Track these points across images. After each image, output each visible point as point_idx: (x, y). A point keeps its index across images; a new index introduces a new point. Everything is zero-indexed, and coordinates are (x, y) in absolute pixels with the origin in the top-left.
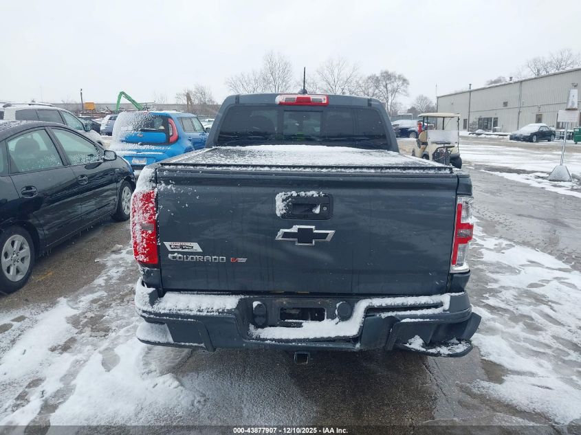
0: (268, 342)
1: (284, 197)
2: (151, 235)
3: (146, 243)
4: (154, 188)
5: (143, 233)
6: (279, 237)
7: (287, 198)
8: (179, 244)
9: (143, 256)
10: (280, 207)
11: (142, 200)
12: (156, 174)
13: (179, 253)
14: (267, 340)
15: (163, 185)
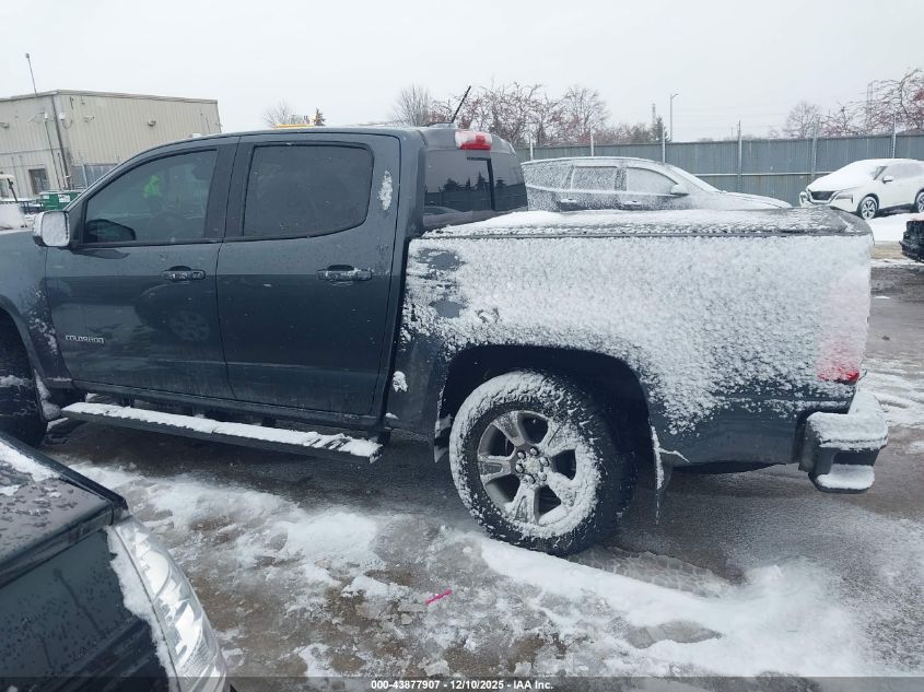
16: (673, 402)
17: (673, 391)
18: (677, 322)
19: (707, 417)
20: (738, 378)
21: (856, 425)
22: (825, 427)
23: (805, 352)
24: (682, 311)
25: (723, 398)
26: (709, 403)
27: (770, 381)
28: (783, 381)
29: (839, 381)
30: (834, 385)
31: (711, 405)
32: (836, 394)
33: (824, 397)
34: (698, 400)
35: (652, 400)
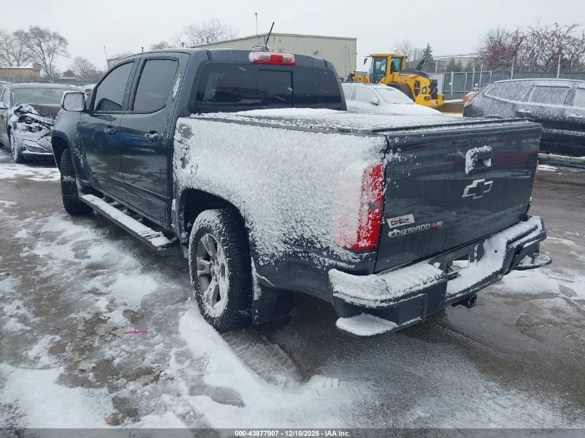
0: (458, 295)
1: (472, 154)
2: (377, 214)
3: (371, 225)
4: (383, 159)
5: (369, 213)
6: (465, 195)
7: (475, 155)
8: (397, 219)
9: (365, 240)
10: (469, 163)
11: (371, 175)
12: (388, 142)
13: (397, 228)
14: (457, 294)
15: (391, 154)
16: (260, 243)
17: (260, 235)
18: (265, 188)
19: (282, 258)
20: (294, 234)
21: (355, 285)
22: (336, 281)
23: (325, 222)
24: (269, 180)
25: (289, 246)
26: (282, 248)
27: (310, 240)
28: (316, 241)
29: (345, 248)
30: (343, 251)
31: (283, 250)
32: (345, 258)
33: (338, 258)
34: (274, 244)
35: (250, 238)
